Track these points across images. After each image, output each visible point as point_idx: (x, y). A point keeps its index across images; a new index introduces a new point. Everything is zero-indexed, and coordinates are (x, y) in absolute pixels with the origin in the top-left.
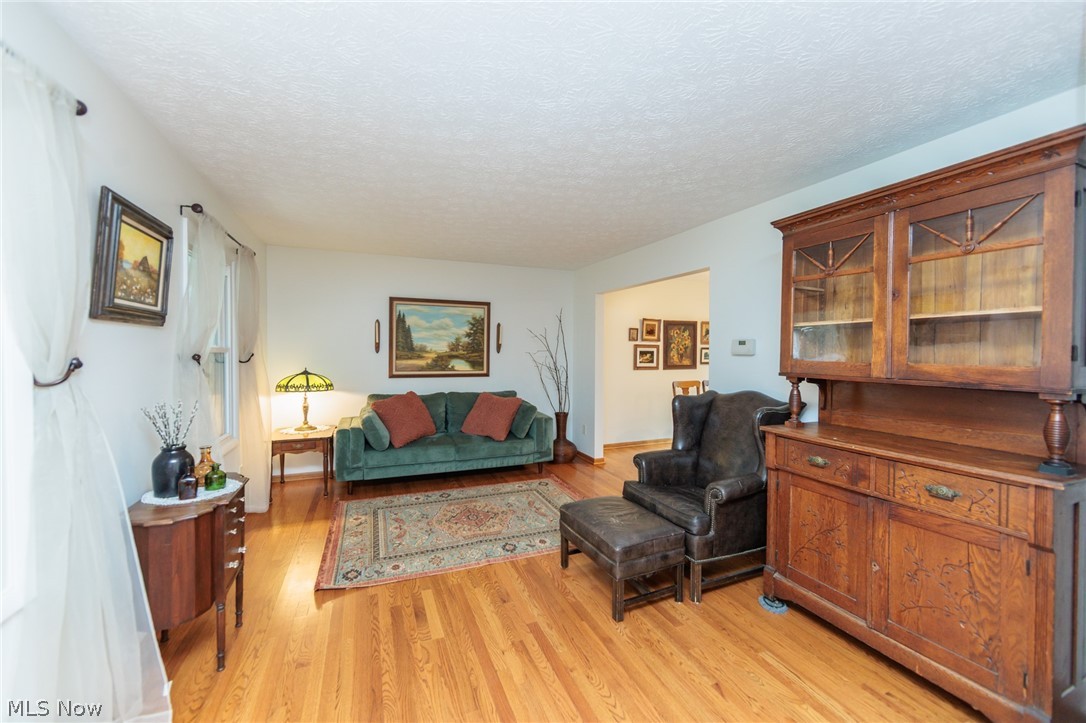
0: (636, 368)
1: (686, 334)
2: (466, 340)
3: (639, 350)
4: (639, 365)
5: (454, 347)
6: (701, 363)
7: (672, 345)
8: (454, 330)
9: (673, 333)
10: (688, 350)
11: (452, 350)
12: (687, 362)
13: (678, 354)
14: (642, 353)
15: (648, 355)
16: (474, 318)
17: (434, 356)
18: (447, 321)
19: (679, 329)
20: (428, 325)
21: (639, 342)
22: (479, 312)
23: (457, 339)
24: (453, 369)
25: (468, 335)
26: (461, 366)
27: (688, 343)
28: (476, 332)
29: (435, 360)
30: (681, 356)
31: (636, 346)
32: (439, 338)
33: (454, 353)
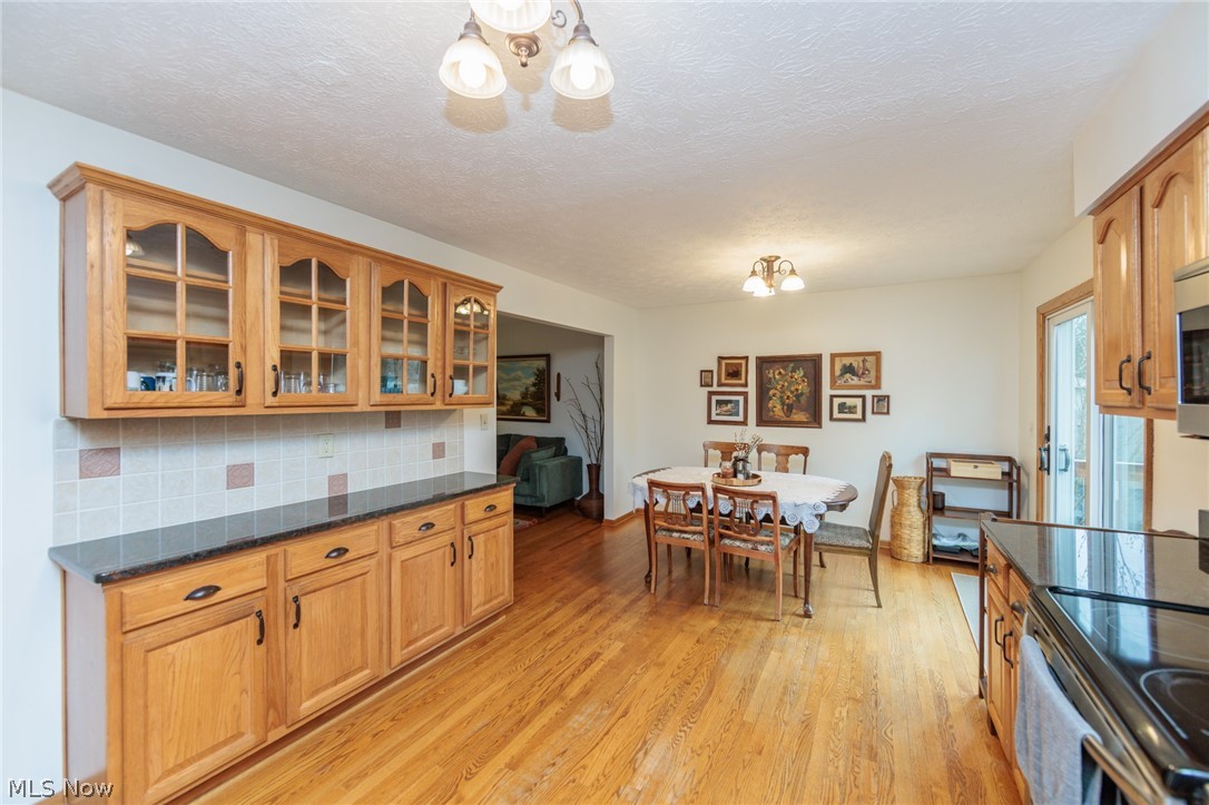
0: (710, 422)
1: (799, 374)
2: (532, 389)
3: (714, 398)
4: (714, 417)
5: (524, 395)
6: (832, 419)
7: (771, 393)
8: (524, 381)
9: (773, 373)
10: (803, 399)
11: (523, 398)
12: (799, 416)
13: (783, 404)
14: (719, 403)
15: (729, 406)
16: (538, 370)
17: (511, 403)
18: (520, 373)
19: (784, 368)
20: (506, 377)
21: (715, 388)
22: (541, 364)
23: (527, 389)
24: (523, 415)
25: (534, 385)
26: (530, 412)
27: (803, 387)
28: (539, 382)
29: (512, 407)
30: (790, 409)
31: (711, 394)
32: (514, 388)
33: (525, 401)
